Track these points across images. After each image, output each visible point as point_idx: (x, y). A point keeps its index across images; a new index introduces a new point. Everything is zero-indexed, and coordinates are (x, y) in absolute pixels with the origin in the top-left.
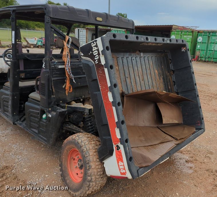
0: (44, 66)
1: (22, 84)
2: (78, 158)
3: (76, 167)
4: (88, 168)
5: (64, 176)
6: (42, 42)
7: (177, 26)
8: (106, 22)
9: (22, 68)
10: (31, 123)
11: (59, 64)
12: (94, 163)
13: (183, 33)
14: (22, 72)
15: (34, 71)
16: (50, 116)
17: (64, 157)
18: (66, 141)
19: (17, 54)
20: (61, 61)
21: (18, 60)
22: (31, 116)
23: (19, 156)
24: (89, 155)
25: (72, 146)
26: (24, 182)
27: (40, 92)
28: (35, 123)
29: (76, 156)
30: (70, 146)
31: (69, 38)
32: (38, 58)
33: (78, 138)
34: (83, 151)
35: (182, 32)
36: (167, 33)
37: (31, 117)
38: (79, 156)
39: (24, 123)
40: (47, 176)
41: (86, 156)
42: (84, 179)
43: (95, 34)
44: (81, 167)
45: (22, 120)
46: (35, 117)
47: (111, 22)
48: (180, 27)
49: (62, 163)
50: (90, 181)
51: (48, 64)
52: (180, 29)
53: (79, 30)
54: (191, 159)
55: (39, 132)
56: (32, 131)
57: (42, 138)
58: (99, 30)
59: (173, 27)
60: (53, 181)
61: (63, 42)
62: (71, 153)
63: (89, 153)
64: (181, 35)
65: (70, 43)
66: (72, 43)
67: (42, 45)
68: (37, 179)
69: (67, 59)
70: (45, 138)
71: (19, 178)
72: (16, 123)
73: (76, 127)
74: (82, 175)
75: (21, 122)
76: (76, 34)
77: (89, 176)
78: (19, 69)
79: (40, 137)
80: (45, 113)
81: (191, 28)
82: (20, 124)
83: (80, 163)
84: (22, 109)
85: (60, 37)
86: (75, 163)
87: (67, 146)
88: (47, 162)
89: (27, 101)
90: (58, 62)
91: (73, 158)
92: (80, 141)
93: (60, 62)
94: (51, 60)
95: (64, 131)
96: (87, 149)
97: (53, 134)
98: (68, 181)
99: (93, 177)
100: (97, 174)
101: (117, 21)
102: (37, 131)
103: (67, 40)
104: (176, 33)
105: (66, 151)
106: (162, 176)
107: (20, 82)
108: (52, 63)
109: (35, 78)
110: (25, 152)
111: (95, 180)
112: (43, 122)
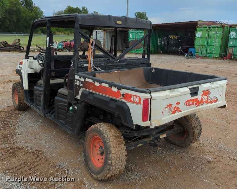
0: (72, 65)
1: (52, 82)
2: (100, 145)
3: (98, 154)
4: (108, 153)
5: (87, 162)
6: (62, 46)
7: (204, 21)
8: (125, 24)
9: (53, 68)
10: (60, 115)
11: (84, 63)
12: (114, 148)
13: (211, 28)
14: (53, 71)
15: (62, 70)
16: (76, 107)
17: (87, 144)
18: (89, 129)
19: (50, 56)
20: (85, 60)
21: (50, 61)
22: (60, 108)
23: (49, 144)
24: (110, 141)
25: (95, 133)
26: (54, 163)
27: (68, 88)
28: (62, 115)
29: (98, 143)
30: (93, 133)
31: (93, 41)
32: (66, 59)
33: (100, 126)
34: (105, 137)
35: (209, 28)
36: (192, 30)
37: (59, 110)
38: (100, 143)
39: (53, 116)
40: (72, 161)
41: (107, 142)
42: (105, 163)
43: (114, 36)
44: (102, 154)
45: (51, 113)
46: (63, 109)
47: (130, 25)
48: (207, 23)
49: (85, 150)
50: (111, 165)
51: (76, 64)
52: (207, 24)
53: (96, 32)
54: (214, 160)
55: (66, 122)
56: (60, 122)
57: (68, 128)
58: (118, 32)
59: (199, 22)
60: (77, 165)
61: (88, 44)
62: (93, 140)
63: (109, 140)
64: (209, 31)
65: (94, 45)
66: (95, 44)
67: (62, 48)
68: (64, 163)
69: (91, 59)
70: (71, 128)
71: (50, 160)
72: (46, 115)
73: (98, 119)
74: (103, 161)
75: (50, 115)
76: (94, 36)
77: (109, 160)
78: (51, 68)
79: (67, 127)
80: (72, 105)
81: (221, 23)
82: (50, 116)
83: (101, 150)
84: (51, 103)
85: (85, 40)
86: (97, 150)
87: (90, 134)
88: (72, 150)
89: (56, 95)
90: (84, 62)
91: (95, 145)
92: (101, 129)
93: (85, 62)
94: (78, 60)
95: (87, 123)
96: (108, 136)
97: (78, 124)
98: (90, 166)
99: (113, 162)
100: (117, 159)
101: (136, 23)
102: (64, 122)
103: (91, 42)
104: (202, 29)
105: (89, 138)
106: (181, 173)
107: (51, 80)
108: (79, 62)
109: (64, 76)
110: (53, 141)
111: (115, 164)
112: (70, 113)
